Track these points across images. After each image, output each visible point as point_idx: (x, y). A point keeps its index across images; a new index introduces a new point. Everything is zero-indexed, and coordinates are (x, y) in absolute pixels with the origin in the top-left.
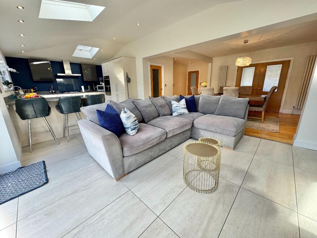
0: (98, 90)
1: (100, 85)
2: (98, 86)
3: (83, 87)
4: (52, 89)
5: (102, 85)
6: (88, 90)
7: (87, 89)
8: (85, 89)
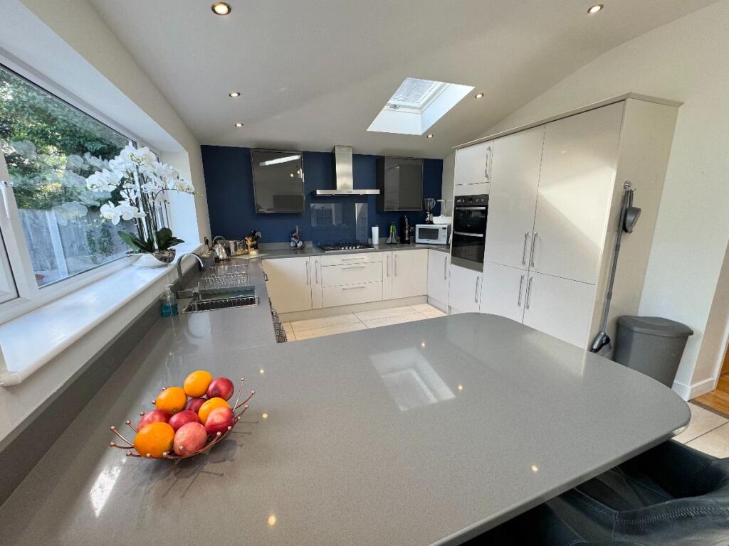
0: (418, 240)
1: (425, 223)
2: (418, 226)
3: (375, 230)
4: (295, 237)
5: (431, 223)
6: (389, 241)
7: (388, 235)
8: (380, 236)
